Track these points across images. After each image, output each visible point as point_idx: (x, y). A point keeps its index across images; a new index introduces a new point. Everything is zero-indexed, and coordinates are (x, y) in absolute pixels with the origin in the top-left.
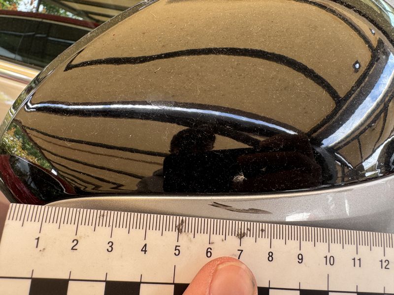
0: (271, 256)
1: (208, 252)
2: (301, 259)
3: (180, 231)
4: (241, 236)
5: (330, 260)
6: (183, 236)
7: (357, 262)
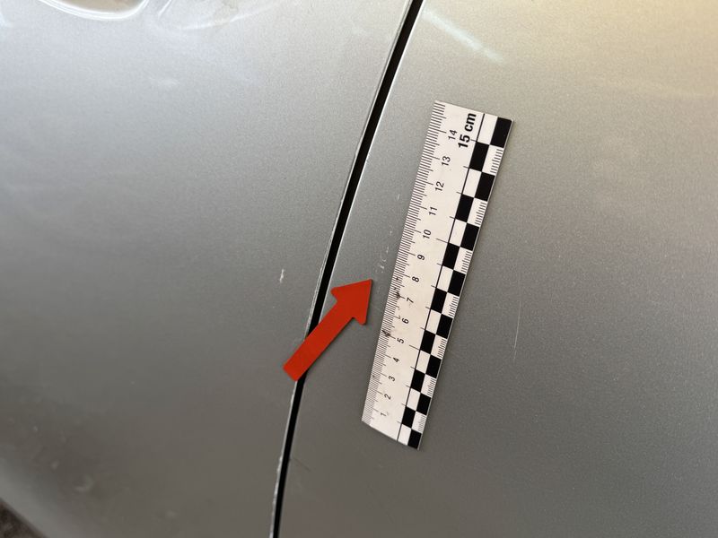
0: (415, 279)
1: (405, 321)
2: (421, 257)
3: (389, 335)
4: (398, 296)
5: (427, 234)
6: (392, 334)
7: (433, 211)
